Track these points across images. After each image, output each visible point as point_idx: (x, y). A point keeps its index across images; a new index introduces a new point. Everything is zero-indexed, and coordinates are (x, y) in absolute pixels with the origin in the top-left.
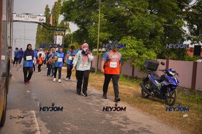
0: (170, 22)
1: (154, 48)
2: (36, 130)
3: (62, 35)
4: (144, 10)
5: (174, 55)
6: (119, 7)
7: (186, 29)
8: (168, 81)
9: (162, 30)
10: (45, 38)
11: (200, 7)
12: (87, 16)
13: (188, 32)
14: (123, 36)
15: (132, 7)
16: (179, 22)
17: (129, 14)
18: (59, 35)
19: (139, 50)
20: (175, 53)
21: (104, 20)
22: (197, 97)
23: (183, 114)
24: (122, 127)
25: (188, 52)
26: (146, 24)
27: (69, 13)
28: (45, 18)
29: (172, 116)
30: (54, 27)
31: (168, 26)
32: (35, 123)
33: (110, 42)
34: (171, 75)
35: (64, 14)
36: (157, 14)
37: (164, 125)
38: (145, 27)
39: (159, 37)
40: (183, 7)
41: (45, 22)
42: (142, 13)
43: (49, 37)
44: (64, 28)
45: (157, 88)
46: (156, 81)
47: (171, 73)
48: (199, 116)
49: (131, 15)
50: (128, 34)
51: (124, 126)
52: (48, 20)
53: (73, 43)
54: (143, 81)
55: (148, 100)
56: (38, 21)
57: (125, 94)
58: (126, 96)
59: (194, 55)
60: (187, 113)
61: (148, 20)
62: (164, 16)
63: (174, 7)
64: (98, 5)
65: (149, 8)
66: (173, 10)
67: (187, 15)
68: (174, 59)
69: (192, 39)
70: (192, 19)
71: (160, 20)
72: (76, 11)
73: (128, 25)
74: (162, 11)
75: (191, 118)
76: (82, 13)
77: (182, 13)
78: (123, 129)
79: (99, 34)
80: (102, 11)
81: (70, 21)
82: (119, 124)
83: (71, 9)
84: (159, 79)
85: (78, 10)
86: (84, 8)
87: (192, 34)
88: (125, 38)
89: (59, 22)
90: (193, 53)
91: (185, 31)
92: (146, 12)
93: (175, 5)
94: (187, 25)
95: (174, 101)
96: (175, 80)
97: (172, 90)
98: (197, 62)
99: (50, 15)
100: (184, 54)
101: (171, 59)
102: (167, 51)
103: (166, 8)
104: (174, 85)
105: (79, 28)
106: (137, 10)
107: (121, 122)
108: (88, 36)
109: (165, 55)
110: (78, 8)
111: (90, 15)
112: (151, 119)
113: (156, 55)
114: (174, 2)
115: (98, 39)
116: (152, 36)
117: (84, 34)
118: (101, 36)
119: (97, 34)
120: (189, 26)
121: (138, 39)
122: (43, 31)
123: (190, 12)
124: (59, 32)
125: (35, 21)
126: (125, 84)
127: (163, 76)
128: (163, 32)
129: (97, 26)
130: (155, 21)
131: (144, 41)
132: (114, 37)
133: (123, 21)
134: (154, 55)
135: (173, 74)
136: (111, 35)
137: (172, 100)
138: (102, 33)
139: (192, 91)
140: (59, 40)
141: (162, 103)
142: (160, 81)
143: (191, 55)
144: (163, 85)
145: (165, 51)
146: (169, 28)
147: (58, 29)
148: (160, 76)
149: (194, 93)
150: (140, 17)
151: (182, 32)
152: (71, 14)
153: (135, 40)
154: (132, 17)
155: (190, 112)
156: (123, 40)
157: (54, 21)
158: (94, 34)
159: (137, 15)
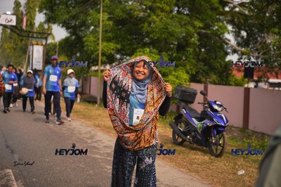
0: (207, 27)
1: (184, 66)
3: (42, 45)
4: (168, 8)
5: (214, 77)
6: (130, 3)
8: (212, 120)
9: (195, 39)
10: (15, 49)
12: (82, 17)
13: (233, 42)
14: (137, 48)
15: (150, 4)
16: (220, 27)
17: (146, 14)
18: (37, 44)
19: (163, 70)
20: (215, 74)
21: (108, 23)
22: (255, 142)
23: (238, 170)
25: (235, 72)
26: (171, 29)
27: (52, 11)
28: (14, 18)
29: (222, 173)
30: (29, 32)
31: (205, 34)
33: (118, 56)
34: (216, 111)
35: (44, 12)
36: (187, 15)
38: (171, 34)
39: (191, 50)
40: (224, 7)
41: (14, 24)
42: (166, 12)
43: (21, 48)
44: (44, 34)
45: (195, 130)
46: (193, 119)
47: (216, 107)
49: (149, 16)
50: (145, 45)
52: (19, 21)
54: (175, 119)
55: (183, 149)
56: (4, 23)
59: (245, 76)
60: (243, 168)
62: (197, 18)
63: (213, 4)
65: (176, 5)
66: (212, 8)
67: (232, 16)
68: (215, 83)
69: (239, 52)
70: (239, 22)
71: (193, 23)
72: (64, 9)
73: (144, 30)
74: (196, 11)
75: (250, 177)
76: (74, 12)
77: (224, 13)
79: (100, 45)
80: (106, 9)
81: (54, 23)
83: (55, 4)
84: (199, 116)
85: (67, 7)
86: (77, 3)
87: (239, 44)
88: (140, 51)
91: (229, 40)
92: (171, 11)
94: (232, 31)
95: (222, 151)
96: (222, 118)
97: (219, 132)
98: (249, 89)
99: (22, 13)
100: (228, 75)
101: (210, 82)
102: (204, 71)
103: (201, 5)
104: (221, 126)
105: (68, 35)
106: (159, 8)
108: (83, 47)
109: (200, 76)
111: (89, 15)
113: (187, 78)
115: (100, 52)
116: (182, 47)
117: (77, 43)
118: (104, 47)
119: (98, 44)
120: (235, 32)
121: (160, 52)
122: (11, 38)
123: (235, 12)
124: (37, 40)
127: (204, 113)
128: (198, 43)
130: (185, 25)
131: (169, 55)
132: (123, 50)
133: (138, 25)
134: (185, 76)
135: (219, 109)
136: (119, 46)
137: (219, 147)
138: (105, 44)
139: (244, 132)
140: (37, 52)
141: (205, 152)
142: (200, 120)
143: (239, 76)
144: (205, 125)
145: (201, 71)
146: (206, 36)
147: (35, 35)
148: (200, 112)
149: (247, 135)
150: (162, 18)
151: (224, 42)
152: (57, 13)
153: (156, 54)
154: (150, 19)
155: (247, 166)
156: (138, 53)
157: (29, 22)
158: (93, 44)
159: (158, 16)
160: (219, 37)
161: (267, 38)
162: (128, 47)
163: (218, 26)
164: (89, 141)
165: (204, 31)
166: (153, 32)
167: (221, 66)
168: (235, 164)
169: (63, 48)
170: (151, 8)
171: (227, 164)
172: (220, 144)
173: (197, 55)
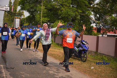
0: (83, 12)
1: (74, 28)
2: (4, 77)
3: (19, 18)
4: (68, 5)
5: (86, 32)
6: (54, 3)
7: (92, 17)
8: (82, 47)
9: (79, 17)
10: (9, 20)
11: (101, 4)
12: (35, 8)
13: (94, 19)
14: (56, 20)
15: (61, 3)
16: (88, 13)
18: (17, 18)
21: (45, 10)
22: (99, 57)
23: (91, 67)
24: (56, 75)
25: (94, 31)
26: (69, 13)
27: (23, 5)
28: (9, 8)
29: (85, 68)
30: (15, 13)
31: (82, 15)
32: (3, 73)
33: (49, 23)
34: (84, 44)
35: (20, 6)
36: (76, 8)
37: (80, 74)
38: (69, 15)
39: (77, 21)
40: (91, 4)
41: (9, 10)
42: (67, 6)
43: (11, 20)
44: (20, 14)
45: (76, 52)
46: (75, 47)
47: (84, 43)
48: (100, 68)
49: (61, 8)
50: (59, 19)
51: (57, 74)
52: (11, 9)
53: (26, 24)
55: (71, 59)
56: (5, 10)
57: (58, 55)
58: (58, 56)
59: (97, 32)
60: (93, 66)
61: (71, 10)
62: (80, 9)
64: (42, 1)
65: (72, 4)
66: (86, 5)
67: (93, 9)
68: (86, 35)
69: (96, 23)
70: (96, 11)
71: (78, 11)
72: (28, 4)
73: (59, 13)
74: (79, 6)
75: (96, 69)
76: (32, 6)
77: (90, 7)
78: (56, 76)
79: (41, 19)
80: (44, 5)
81: (24, 10)
82: (54, 73)
83: (25, 3)
84: (77, 46)
85: (29, 4)
86: (33, 2)
87: (96, 20)
88: (57, 21)
89: (18, 11)
90: (96, 31)
91: (92, 18)
92: (70, 6)
93: (87, 2)
94: (93, 15)
95: (86, 59)
96: (86, 47)
98: (99, 36)
99: (12, 6)
100: (91, 32)
101: (84, 34)
103: (81, 4)
104: (86, 50)
105: (30, 15)
106: (64, 4)
107: (55, 72)
108: (35, 19)
110: (29, 2)
111: (37, 7)
112: (73, 70)
114: (86, 1)
115: (41, 21)
116: (73, 20)
117: (33, 18)
118: (43, 20)
119: (41, 18)
120: (95, 15)
121: (65, 22)
122: (8, 16)
123: (95, 7)
125: (3, 9)
126: (57, 49)
127: (79, 45)
128: (79, 18)
129: (40, 14)
130: (75, 11)
132: (50, 21)
133: (56, 11)
135: (85, 43)
136: (49, 19)
137: (85, 58)
138: (43, 18)
139: (96, 53)
140: (17, 21)
141: (79, 60)
142: (78, 47)
143: (95, 32)
145: (81, 30)
146: (83, 16)
147: (17, 15)
148: (78, 45)
149: (97, 55)
150: (66, 9)
151: (90, 18)
152: (25, 6)
153: (63, 23)
154: (61, 9)
155: (95, 66)
156: (56, 22)
157: (15, 10)
158: (39, 18)
159: (64, 8)
160: (88, 16)
161: (106, 17)
162: (52, 20)
163: (88, 12)
164: (35, 55)
165: (82, 14)
166: (62, 14)
167: (89, 28)
168: (91, 65)
169: (27, 20)
170: (62, 5)
171: (87, 65)
172: (85, 57)
173: (79, 23)
